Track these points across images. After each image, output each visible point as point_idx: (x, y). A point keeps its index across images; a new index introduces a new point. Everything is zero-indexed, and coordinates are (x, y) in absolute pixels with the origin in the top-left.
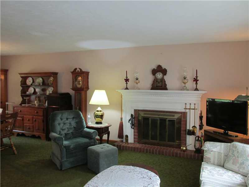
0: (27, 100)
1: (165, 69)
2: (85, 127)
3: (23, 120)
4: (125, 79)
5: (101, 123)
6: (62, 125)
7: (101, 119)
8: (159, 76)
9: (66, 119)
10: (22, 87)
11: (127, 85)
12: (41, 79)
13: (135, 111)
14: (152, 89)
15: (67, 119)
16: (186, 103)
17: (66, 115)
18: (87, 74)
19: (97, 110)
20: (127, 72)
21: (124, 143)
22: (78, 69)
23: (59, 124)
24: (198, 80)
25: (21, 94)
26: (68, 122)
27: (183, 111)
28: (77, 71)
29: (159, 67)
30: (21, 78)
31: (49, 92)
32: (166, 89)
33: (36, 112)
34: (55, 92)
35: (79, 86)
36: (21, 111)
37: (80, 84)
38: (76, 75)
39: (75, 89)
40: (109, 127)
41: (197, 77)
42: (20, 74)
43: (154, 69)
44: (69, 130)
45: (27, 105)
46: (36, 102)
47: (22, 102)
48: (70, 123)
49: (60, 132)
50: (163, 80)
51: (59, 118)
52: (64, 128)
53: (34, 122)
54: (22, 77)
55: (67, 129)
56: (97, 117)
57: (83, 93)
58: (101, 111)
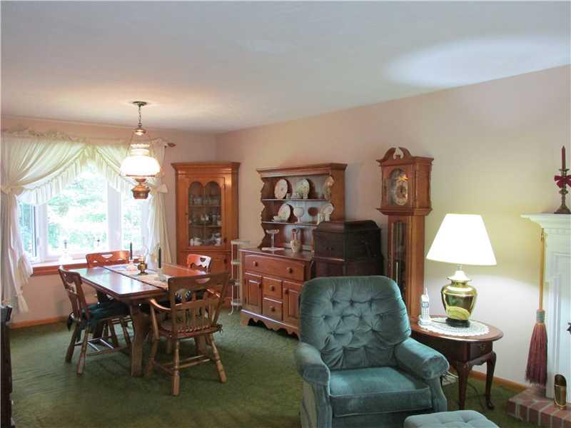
0: (273, 238)
2: (409, 333)
3: (261, 286)
4: (557, 178)
5: (464, 324)
6: (336, 320)
7: (466, 311)
9: (348, 304)
10: (264, 203)
11: (564, 198)
12: (306, 184)
15: (352, 303)
17: (349, 292)
18: (427, 163)
19: (454, 278)
20: (564, 150)
21: (551, 404)
22: (398, 152)
23: (327, 318)
25: (262, 220)
26: (355, 311)
28: (395, 157)
30: (262, 181)
31: (324, 216)
33: (288, 268)
34: (337, 217)
35: (401, 201)
36: (257, 265)
37: (404, 196)
38: (393, 168)
39: (389, 209)
40: (494, 343)
42: (260, 172)
44: (358, 340)
45: (273, 249)
46: (292, 242)
47: (263, 240)
48: (361, 318)
49: (328, 342)
51: (326, 298)
52: (340, 331)
53: (284, 295)
54: (264, 179)
55: (351, 333)
56: (454, 301)
57: (412, 222)
58: (464, 284)
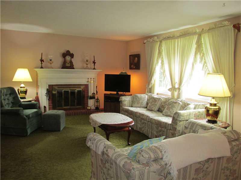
1: (72, 53)
4: (40, 60)
5: (24, 98)
7: (25, 95)
8: (68, 58)
11: (42, 65)
13: (49, 86)
14: (63, 68)
15: (6, 95)
16: (88, 77)
19: (21, 86)
24: (96, 63)
26: (7, 98)
27: (86, 83)
29: (68, 52)
32: (74, 68)
41: (94, 60)
43: (64, 53)
50: (71, 62)
58: (24, 87)
